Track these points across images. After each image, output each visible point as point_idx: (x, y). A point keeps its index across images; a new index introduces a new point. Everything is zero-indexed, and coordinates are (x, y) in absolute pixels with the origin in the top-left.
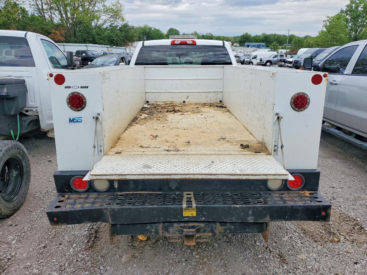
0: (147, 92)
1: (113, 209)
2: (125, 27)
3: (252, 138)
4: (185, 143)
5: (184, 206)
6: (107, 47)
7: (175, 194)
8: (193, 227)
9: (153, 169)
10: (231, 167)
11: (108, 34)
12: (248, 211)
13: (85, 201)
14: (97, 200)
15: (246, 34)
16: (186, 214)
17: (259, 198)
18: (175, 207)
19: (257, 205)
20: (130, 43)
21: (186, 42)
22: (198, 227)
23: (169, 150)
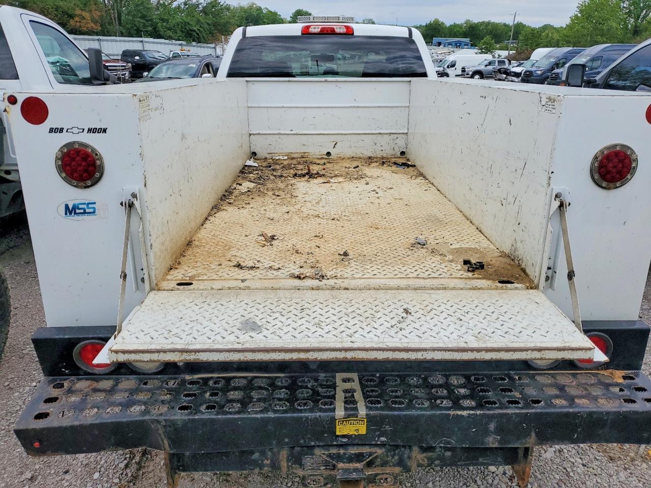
0: (254, 134)
1: (172, 421)
2: (213, 7)
3: (485, 243)
4: (338, 257)
5: (340, 413)
6: (181, 45)
7: (316, 380)
8: (359, 457)
9: (265, 332)
10: (453, 326)
11: (182, 19)
12: (487, 424)
13: (108, 400)
14: (135, 397)
15: (436, 22)
16: (342, 429)
17: (510, 391)
18: (318, 416)
19: (509, 411)
20: (223, 37)
21: (334, 28)
22: (371, 458)
23: (302, 276)
